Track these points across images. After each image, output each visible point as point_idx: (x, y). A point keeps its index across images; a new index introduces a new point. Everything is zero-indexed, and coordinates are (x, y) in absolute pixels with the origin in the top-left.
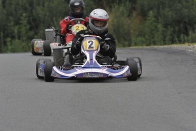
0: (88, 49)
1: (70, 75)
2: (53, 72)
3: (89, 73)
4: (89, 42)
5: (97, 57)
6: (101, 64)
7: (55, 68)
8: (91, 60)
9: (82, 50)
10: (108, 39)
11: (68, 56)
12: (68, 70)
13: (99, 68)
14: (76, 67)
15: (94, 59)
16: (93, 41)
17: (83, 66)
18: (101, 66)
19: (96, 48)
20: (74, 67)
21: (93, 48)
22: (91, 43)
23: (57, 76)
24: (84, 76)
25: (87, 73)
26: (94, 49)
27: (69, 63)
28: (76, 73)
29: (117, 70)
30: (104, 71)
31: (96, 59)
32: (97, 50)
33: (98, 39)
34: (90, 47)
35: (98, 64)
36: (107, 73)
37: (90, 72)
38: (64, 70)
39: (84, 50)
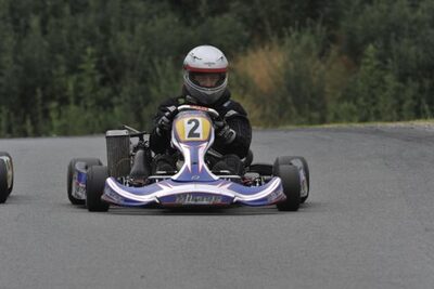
0: (187, 139)
1: (146, 199)
2: (107, 192)
3: (190, 193)
4: (189, 122)
5: (207, 157)
6: (216, 174)
7: (110, 181)
8: (195, 163)
9: (174, 141)
10: (232, 112)
11: (140, 152)
12: (140, 185)
13: (212, 182)
14: (160, 180)
15: (202, 163)
16: (200, 119)
17: (174, 177)
18: (216, 178)
19: (206, 138)
20: (152, 181)
21: (198, 135)
22: (194, 123)
23: (116, 200)
24: (177, 201)
25: (185, 194)
26: (201, 138)
27: (143, 169)
28: (160, 194)
29: (253, 187)
30: (223, 189)
31: (206, 162)
32: (208, 140)
33: (210, 115)
34: (192, 134)
35: (210, 172)
36: (231, 194)
37: (191, 191)
38: (131, 185)
39: (179, 141)
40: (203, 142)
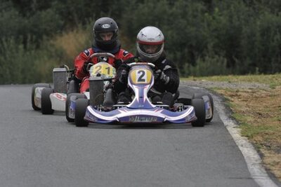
0: (137, 82)
1: (111, 119)
2: (87, 114)
3: (138, 116)
4: (139, 72)
6: (154, 104)
7: (89, 108)
8: (141, 97)
9: (129, 84)
11: (109, 90)
12: (108, 111)
13: (151, 109)
14: (120, 107)
15: (145, 97)
16: (145, 71)
17: (129, 106)
18: (154, 106)
19: (149, 82)
20: (116, 108)
21: (144, 80)
22: (141, 73)
23: (92, 119)
24: (130, 120)
25: (134, 116)
26: (146, 82)
27: (111, 100)
28: (119, 116)
29: (177, 112)
30: (157, 113)
32: (150, 83)
33: (151, 67)
34: (140, 79)
35: (150, 103)
36: (162, 116)
37: (138, 114)
38: (103, 110)
39: (132, 84)
40: (147, 84)
